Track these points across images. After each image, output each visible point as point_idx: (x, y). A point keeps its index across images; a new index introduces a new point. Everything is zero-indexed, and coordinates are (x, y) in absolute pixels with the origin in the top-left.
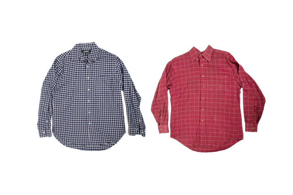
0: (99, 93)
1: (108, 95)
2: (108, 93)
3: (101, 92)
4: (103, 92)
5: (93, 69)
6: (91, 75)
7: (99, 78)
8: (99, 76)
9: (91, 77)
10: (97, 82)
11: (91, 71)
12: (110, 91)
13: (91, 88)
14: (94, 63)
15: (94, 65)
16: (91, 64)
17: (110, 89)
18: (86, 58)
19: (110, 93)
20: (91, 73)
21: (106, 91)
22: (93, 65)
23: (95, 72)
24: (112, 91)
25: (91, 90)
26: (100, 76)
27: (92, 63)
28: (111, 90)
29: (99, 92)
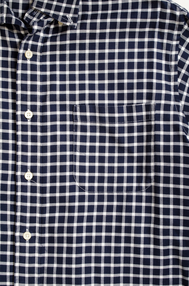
0: (82, 199)
1: (129, 209)
2: (129, 199)
3: (91, 189)
4: (101, 189)
5: (53, 68)
6: (43, 99)
7: (84, 119)
8: (83, 108)
9: (43, 109)
10: (73, 138)
11: (44, 78)
12: (139, 189)
13: (43, 170)
14: (63, 38)
15: (63, 48)
16: (45, 40)
17: (139, 180)
18: (20, 11)
19: (139, 199)
20: (44, 88)
21: (120, 189)
22: (53, 48)
23: (63, 88)
24: (148, 190)
25: (43, 180)
26: (93, 108)
27: (53, 39)
28: (143, 185)
29: (82, 189)
